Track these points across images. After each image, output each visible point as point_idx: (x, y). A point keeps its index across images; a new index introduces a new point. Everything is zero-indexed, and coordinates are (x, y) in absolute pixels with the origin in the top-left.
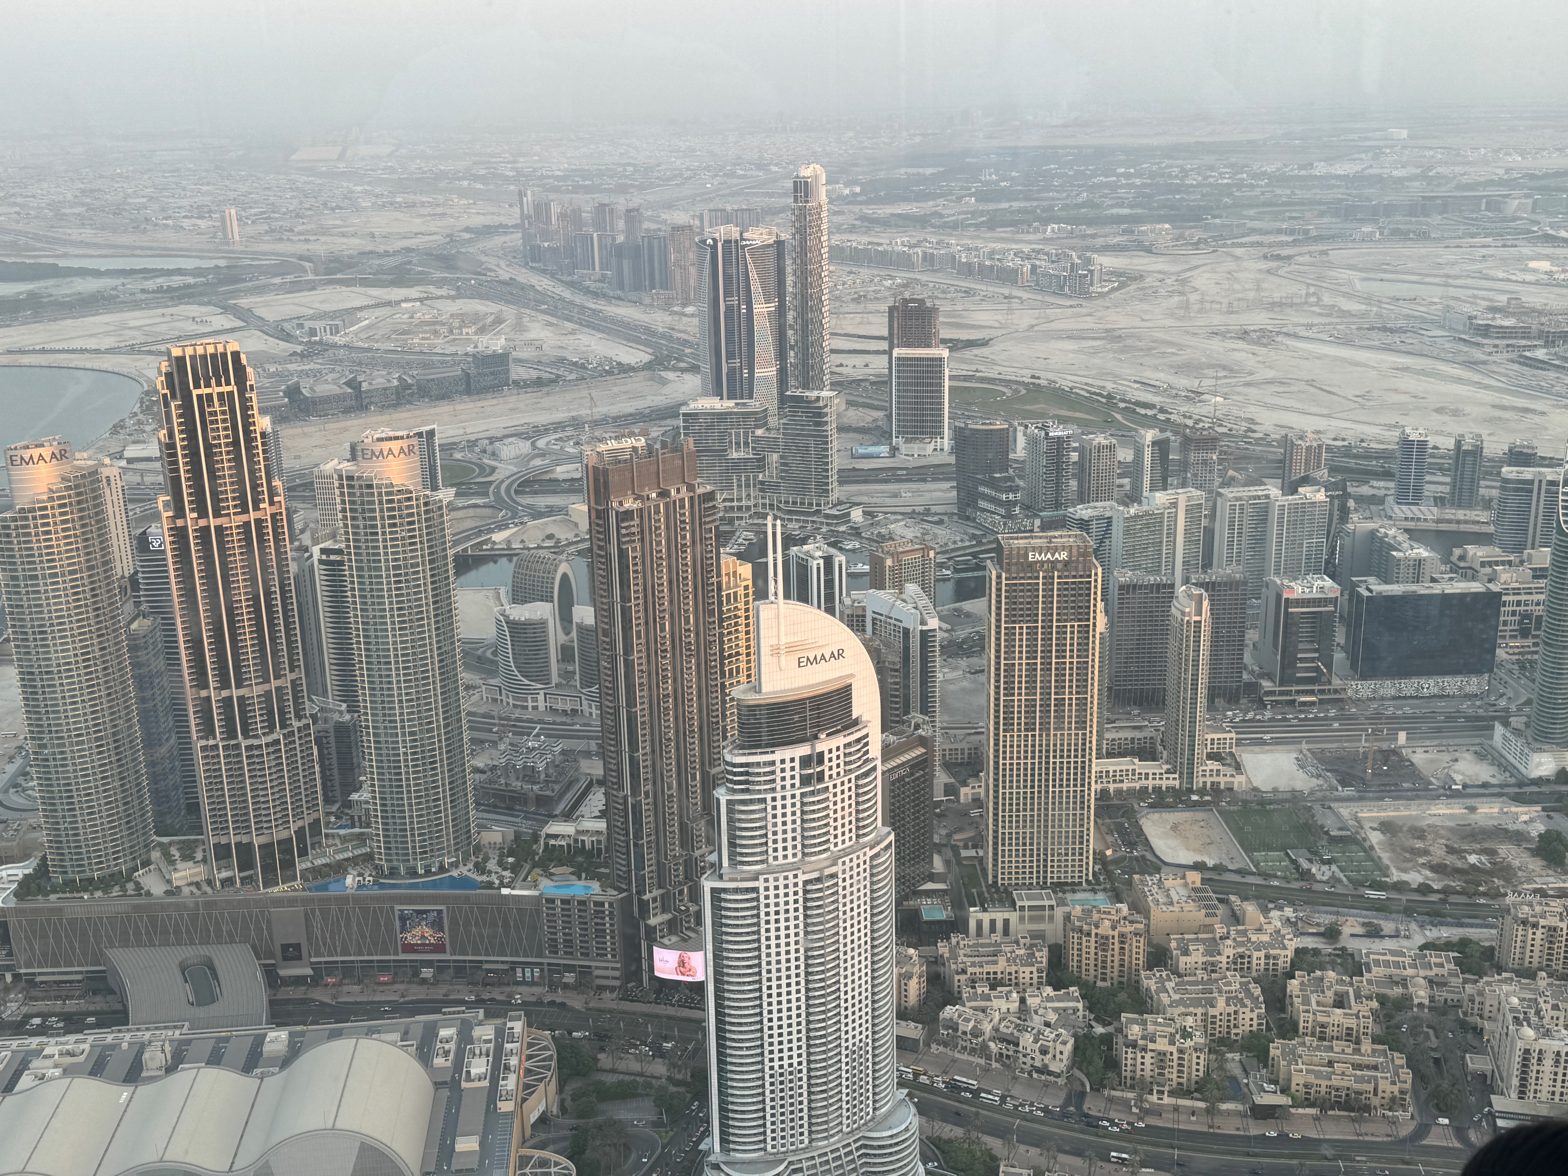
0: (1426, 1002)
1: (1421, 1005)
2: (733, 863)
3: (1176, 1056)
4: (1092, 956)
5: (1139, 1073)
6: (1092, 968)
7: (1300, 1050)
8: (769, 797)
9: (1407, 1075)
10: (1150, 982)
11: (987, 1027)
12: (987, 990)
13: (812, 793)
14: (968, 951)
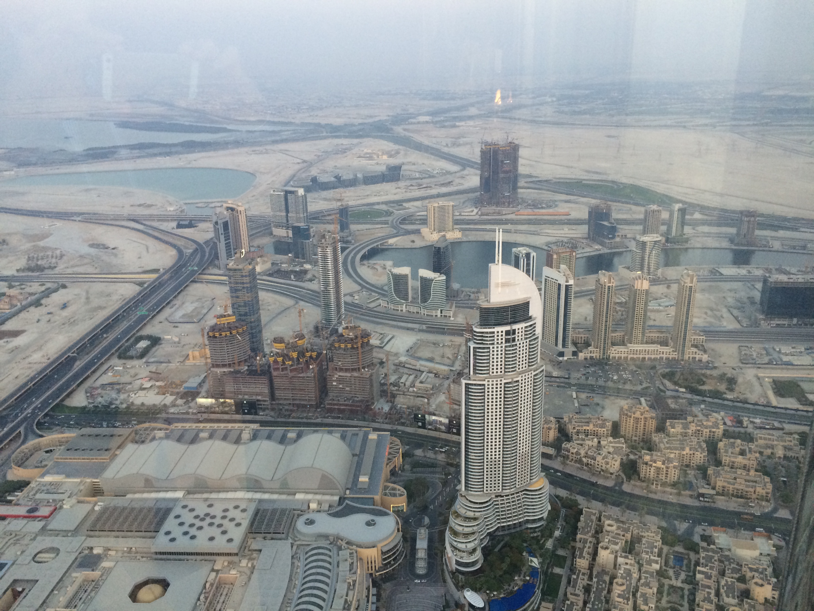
0: (782, 456)
1: (780, 458)
2: (475, 373)
3: (665, 470)
4: (631, 426)
5: (648, 475)
6: (631, 431)
7: (722, 472)
8: (491, 346)
9: (770, 487)
10: (656, 438)
11: (582, 452)
12: (583, 437)
13: (510, 346)
14: (576, 420)
